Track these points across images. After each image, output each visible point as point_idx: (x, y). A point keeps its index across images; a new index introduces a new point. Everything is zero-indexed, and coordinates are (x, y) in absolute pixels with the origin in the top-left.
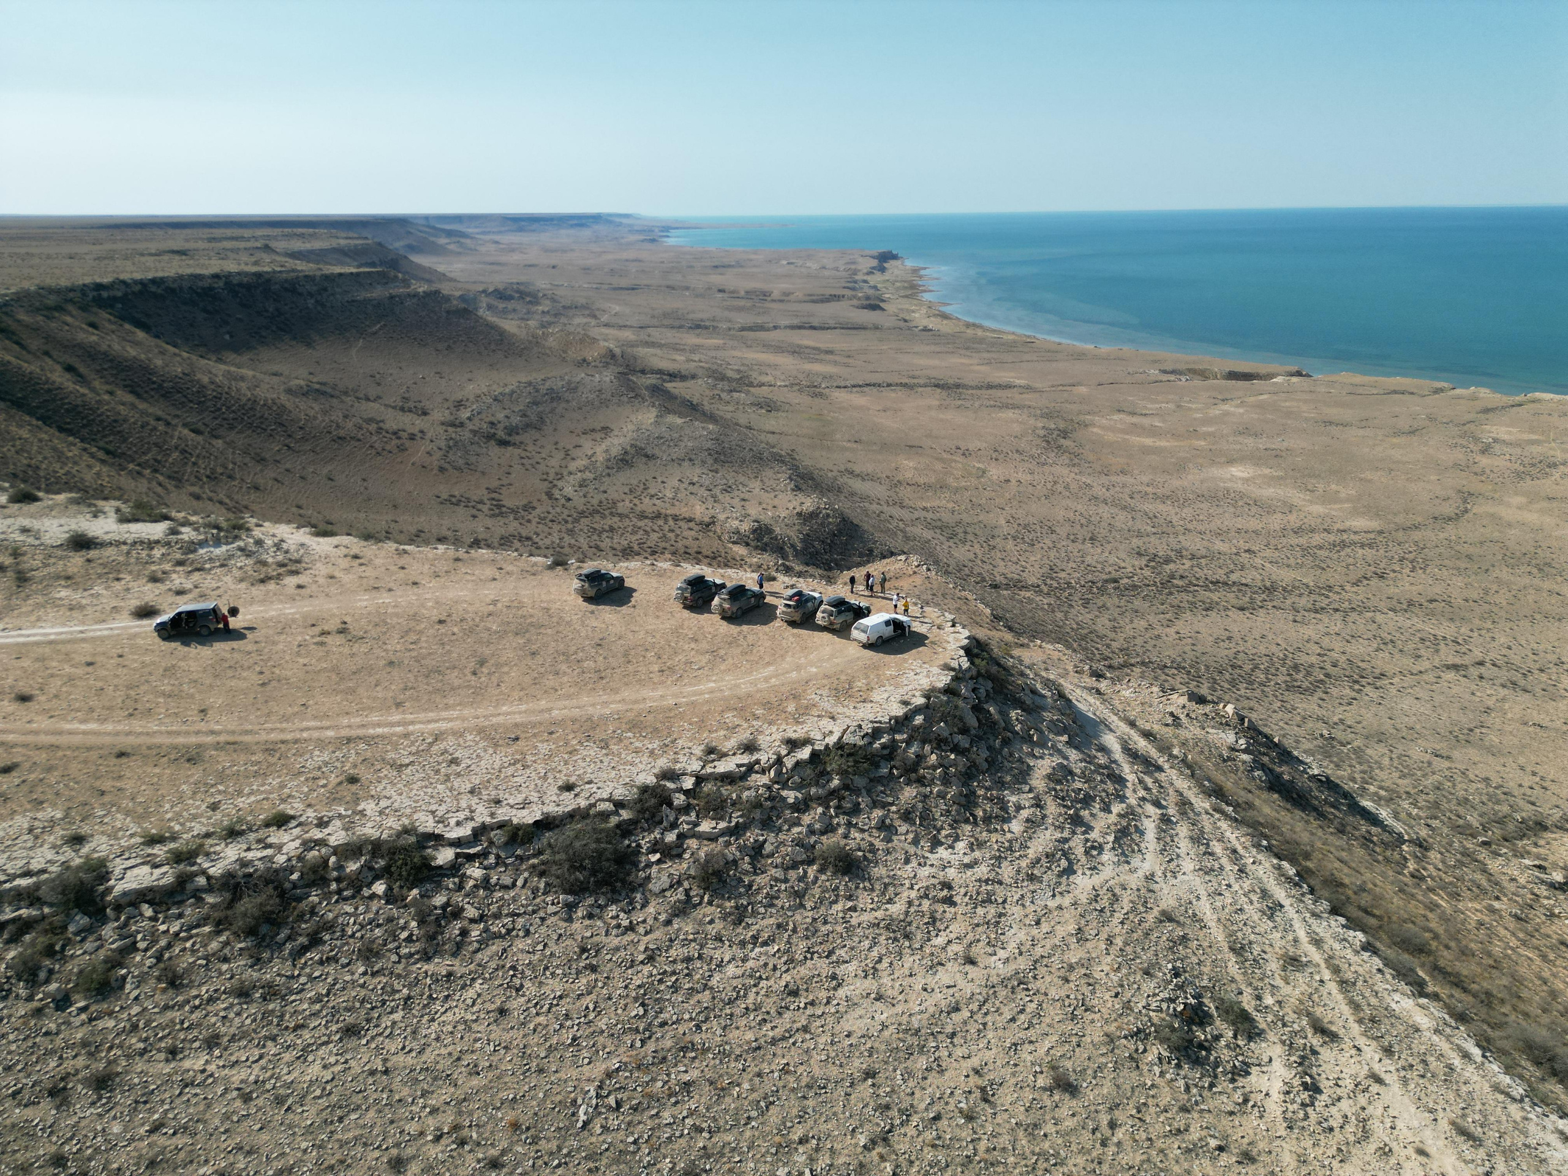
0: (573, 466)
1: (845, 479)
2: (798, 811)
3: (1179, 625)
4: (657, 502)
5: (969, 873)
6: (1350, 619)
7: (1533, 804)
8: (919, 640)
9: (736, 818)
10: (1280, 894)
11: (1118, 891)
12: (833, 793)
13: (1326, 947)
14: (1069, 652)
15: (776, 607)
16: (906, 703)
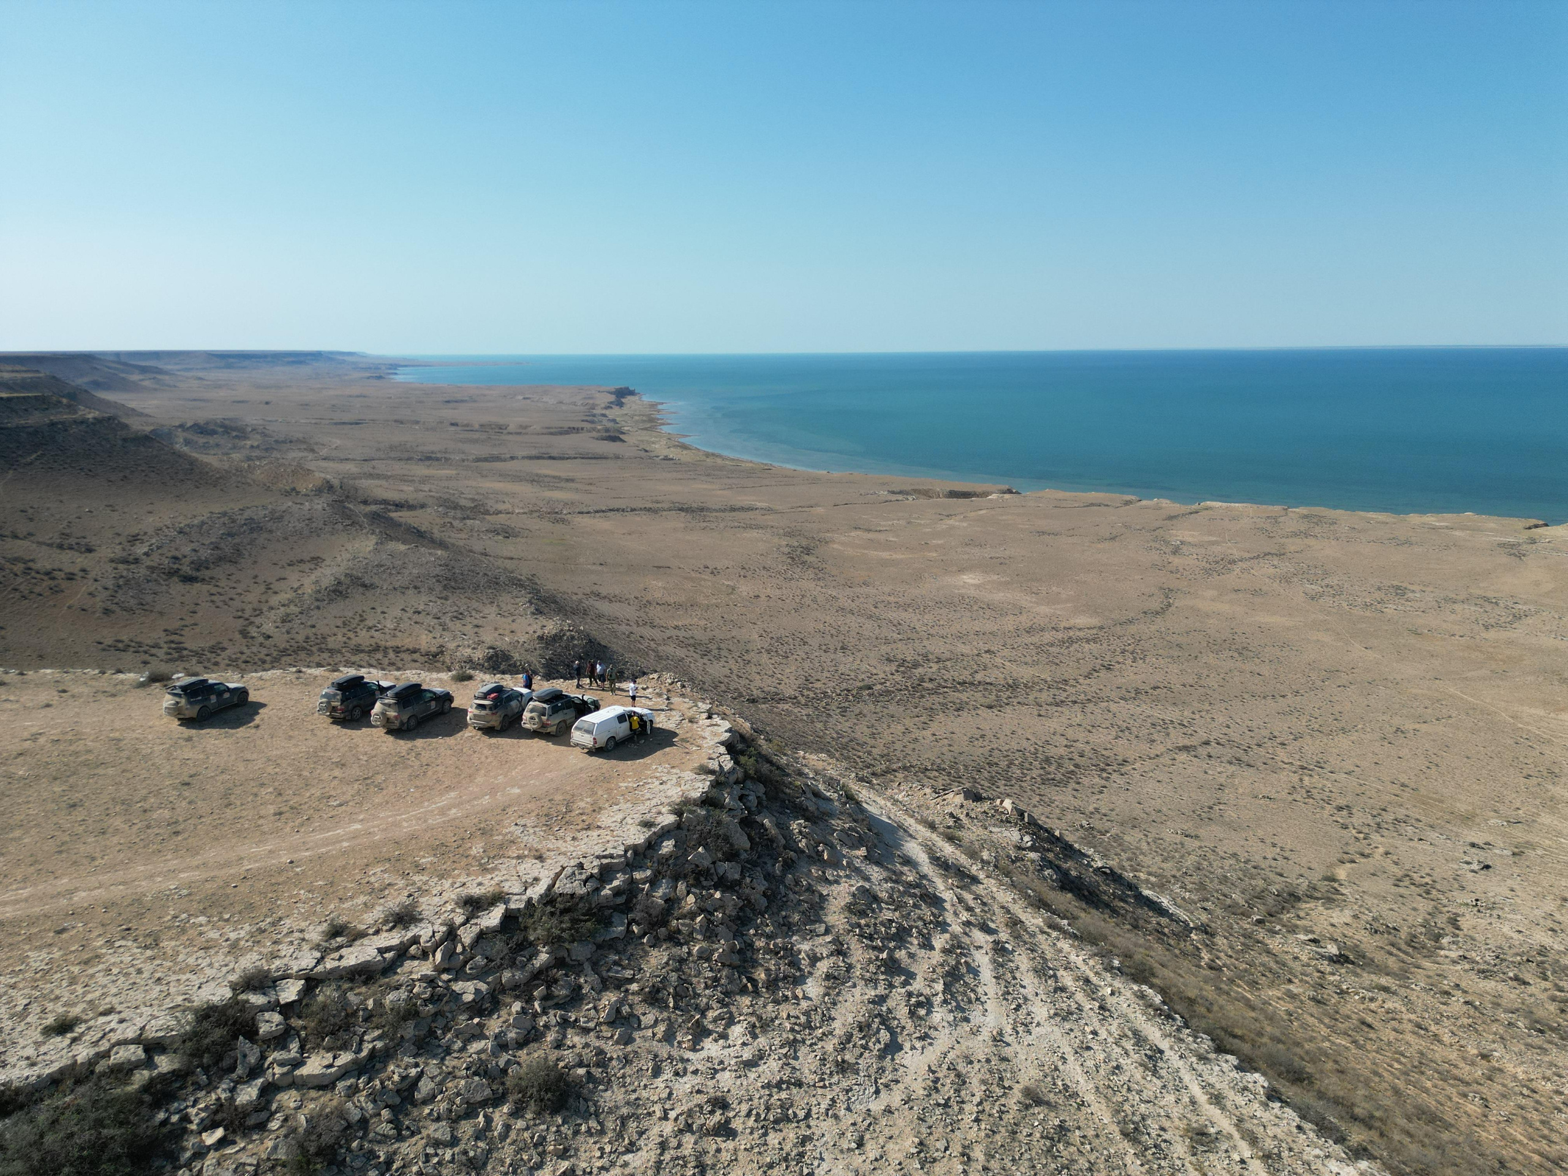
0: (274, 600)
1: (591, 601)
2: (481, 1013)
3: (934, 726)
4: (376, 634)
5: (752, 1075)
6: (1087, 710)
7: (1281, 875)
8: (665, 739)
9: (372, 1041)
10: (1154, 1033)
11: (962, 1067)
12: (539, 976)
13: (1229, 1104)
14: (834, 761)
15: (465, 712)
16: (648, 825)
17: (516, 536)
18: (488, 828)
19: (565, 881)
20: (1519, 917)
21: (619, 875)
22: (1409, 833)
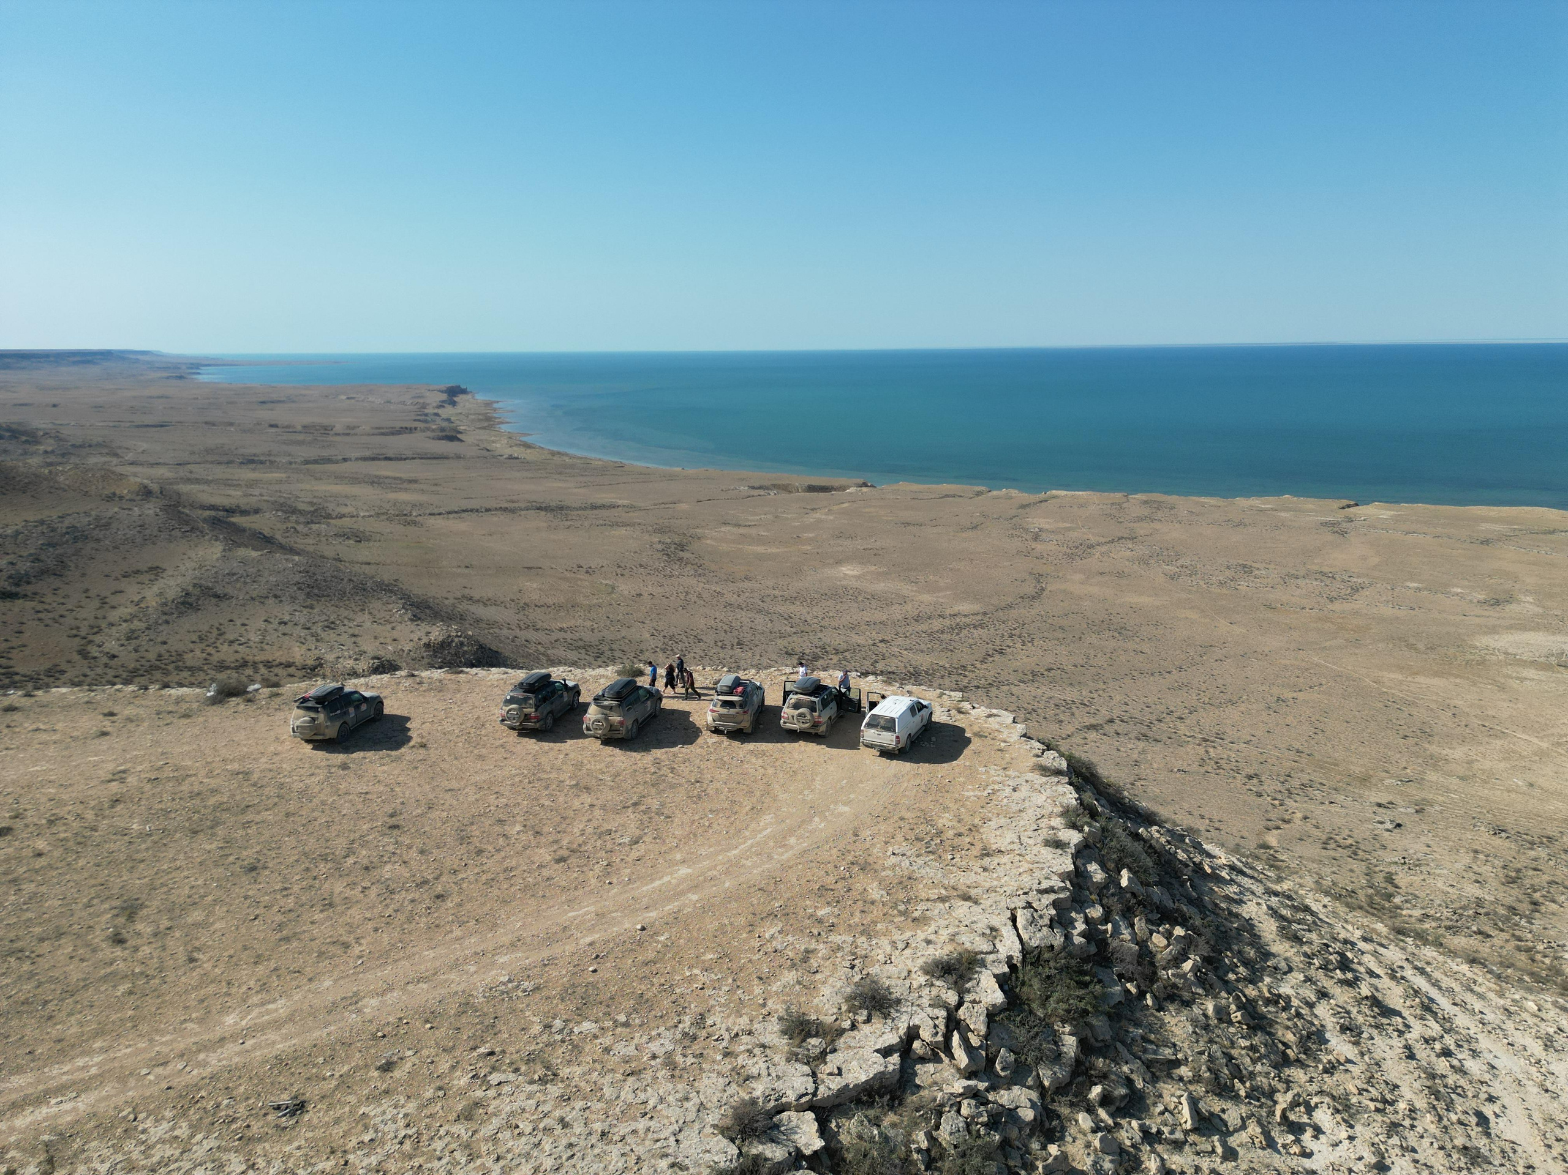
1: (465, 606)
4: (240, 648)
8: (956, 734)
16: (1058, 845)
17: (368, 540)
18: (861, 860)
19: (1031, 929)
20: (1445, 872)
21: (1073, 914)
22: (1319, 797)
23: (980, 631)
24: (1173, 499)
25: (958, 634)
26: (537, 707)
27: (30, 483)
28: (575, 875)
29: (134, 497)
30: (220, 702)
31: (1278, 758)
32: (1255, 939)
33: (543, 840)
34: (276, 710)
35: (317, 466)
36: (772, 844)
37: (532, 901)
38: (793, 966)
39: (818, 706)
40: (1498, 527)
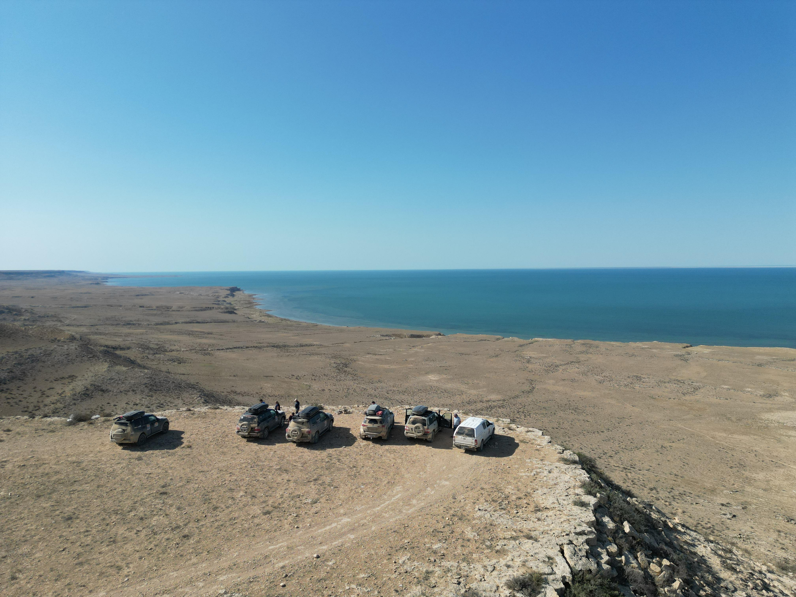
1: (232, 396)
16: (583, 504)
17: (185, 363)
18: (459, 514)
19: (575, 558)
20: (764, 542)
21: (599, 549)
22: (690, 500)
23: (502, 410)
24: (597, 343)
25: (490, 411)
26: (259, 423)
27: (13, 333)
28: (276, 522)
29: (65, 340)
30: (74, 424)
31: (665, 479)
32: (709, 570)
33: (257, 501)
34: (106, 428)
35: (161, 326)
36: (401, 504)
37: (246, 539)
38: (419, 582)
39: (427, 422)
40: (765, 358)
